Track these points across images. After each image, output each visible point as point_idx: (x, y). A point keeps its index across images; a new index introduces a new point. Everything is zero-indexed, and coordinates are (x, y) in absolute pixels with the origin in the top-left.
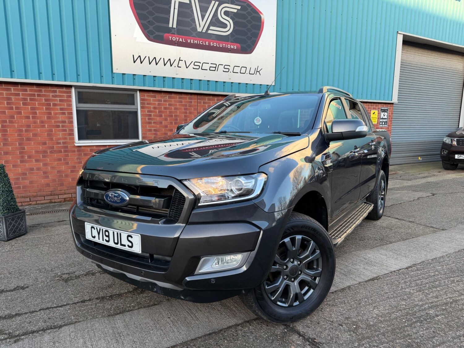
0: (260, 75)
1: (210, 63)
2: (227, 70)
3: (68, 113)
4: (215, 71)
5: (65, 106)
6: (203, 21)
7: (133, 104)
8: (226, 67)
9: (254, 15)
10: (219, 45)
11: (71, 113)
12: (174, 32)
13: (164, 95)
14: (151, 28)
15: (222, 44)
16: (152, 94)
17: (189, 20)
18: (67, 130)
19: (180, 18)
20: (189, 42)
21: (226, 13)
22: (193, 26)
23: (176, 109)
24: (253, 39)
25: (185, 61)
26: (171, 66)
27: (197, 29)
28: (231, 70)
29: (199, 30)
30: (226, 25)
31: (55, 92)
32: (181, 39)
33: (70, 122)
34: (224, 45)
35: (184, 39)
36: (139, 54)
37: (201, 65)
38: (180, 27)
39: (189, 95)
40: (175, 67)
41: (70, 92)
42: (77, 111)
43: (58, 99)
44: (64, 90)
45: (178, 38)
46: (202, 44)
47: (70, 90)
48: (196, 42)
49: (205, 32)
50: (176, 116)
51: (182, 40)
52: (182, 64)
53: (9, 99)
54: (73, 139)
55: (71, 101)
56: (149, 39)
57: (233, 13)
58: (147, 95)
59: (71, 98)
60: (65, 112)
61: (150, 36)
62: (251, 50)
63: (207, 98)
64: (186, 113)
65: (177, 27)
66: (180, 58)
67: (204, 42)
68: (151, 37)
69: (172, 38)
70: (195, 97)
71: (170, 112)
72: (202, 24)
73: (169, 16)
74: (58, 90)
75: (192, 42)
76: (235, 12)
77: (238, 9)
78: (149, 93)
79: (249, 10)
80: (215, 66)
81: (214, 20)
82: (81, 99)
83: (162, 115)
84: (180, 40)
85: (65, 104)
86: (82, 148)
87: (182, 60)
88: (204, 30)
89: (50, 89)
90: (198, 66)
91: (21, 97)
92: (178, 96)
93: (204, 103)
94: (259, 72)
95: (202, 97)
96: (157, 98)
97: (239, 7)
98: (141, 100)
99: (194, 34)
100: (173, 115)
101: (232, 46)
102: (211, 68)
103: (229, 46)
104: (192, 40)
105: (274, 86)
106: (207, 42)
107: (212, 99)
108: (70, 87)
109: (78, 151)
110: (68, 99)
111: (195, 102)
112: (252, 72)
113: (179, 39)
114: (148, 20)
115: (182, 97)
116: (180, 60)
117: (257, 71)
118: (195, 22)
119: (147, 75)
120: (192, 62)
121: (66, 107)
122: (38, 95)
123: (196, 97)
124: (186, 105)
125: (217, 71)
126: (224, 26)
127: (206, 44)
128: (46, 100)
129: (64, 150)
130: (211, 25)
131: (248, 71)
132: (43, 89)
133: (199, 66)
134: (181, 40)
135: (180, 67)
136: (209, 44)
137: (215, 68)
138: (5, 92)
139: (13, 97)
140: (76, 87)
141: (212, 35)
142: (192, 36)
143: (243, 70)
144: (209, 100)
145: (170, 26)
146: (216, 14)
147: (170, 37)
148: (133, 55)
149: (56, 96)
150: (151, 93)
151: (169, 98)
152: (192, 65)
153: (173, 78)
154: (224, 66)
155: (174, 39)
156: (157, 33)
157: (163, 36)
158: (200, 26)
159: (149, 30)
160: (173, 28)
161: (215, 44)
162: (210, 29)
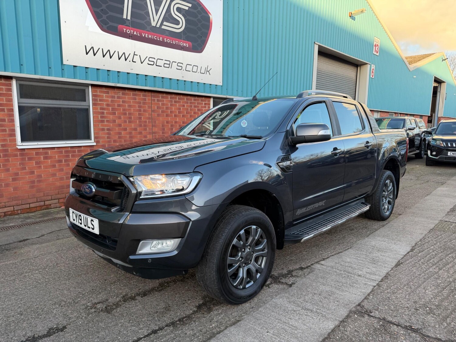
0: (210, 75)
1: (164, 60)
2: (180, 68)
3: (8, 109)
4: (169, 68)
5: (4, 101)
6: (156, 15)
7: (85, 101)
8: (179, 64)
9: (203, 14)
10: (172, 42)
11: (12, 110)
12: (128, 24)
13: (117, 91)
14: (104, 17)
15: (175, 41)
16: (104, 90)
17: (142, 12)
18: (7, 130)
19: (134, 10)
20: (143, 36)
21: (179, 10)
22: (148, 20)
23: (130, 106)
24: (203, 38)
25: (140, 56)
26: (126, 60)
27: (151, 23)
28: (184, 68)
29: (154, 24)
30: (179, 21)
32: (135, 32)
33: (10, 120)
34: (177, 42)
35: (138, 32)
36: (92, 45)
37: (155, 61)
38: (134, 20)
39: (143, 92)
40: (130, 61)
41: (10, 85)
42: (19, 107)
44: (2, 81)
45: (132, 31)
46: (156, 39)
47: (10, 82)
48: (150, 37)
49: (158, 27)
50: (130, 114)
51: (137, 33)
52: (137, 59)
54: (15, 140)
55: (11, 95)
56: (103, 29)
57: (185, 11)
58: (99, 91)
59: (11, 91)
60: (4, 109)
61: (104, 26)
62: (201, 49)
63: (160, 95)
64: (140, 110)
65: (131, 19)
66: (135, 52)
67: (158, 37)
69: (126, 31)
70: (149, 94)
71: (124, 110)
72: (156, 18)
73: (124, 7)
75: (146, 37)
76: (187, 10)
77: (189, 7)
78: (101, 89)
79: (199, 9)
80: (168, 63)
81: (167, 16)
82: (24, 93)
83: (115, 112)
85: (4, 98)
86: (26, 151)
87: (137, 55)
88: (158, 24)
90: (153, 62)
92: (132, 93)
93: (158, 100)
94: (209, 71)
95: (156, 94)
96: (110, 95)
97: (190, 5)
98: (93, 95)
100: (127, 112)
101: (184, 44)
102: (165, 65)
103: (181, 44)
104: (146, 34)
106: (161, 38)
107: (166, 96)
108: (10, 78)
109: (22, 155)
110: (7, 94)
111: (149, 99)
112: (203, 71)
114: (101, 8)
115: (136, 94)
116: (134, 55)
117: (207, 71)
118: (149, 16)
119: (101, 69)
120: (147, 57)
121: (5, 103)
123: (150, 94)
124: (140, 103)
125: (171, 68)
126: (177, 22)
127: (160, 39)
129: (3, 154)
130: (164, 20)
131: (199, 70)
134: (135, 33)
135: (135, 62)
136: (163, 39)
137: (169, 64)
140: (18, 79)
141: (166, 31)
142: (146, 30)
143: (195, 68)
144: (163, 97)
145: (125, 17)
146: (169, 9)
147: (125, 29)
148: (86, 46)
150: (104, 88)
151: (123, 94)
152: (147, 61)
153: (128, 73)
154: (177, 63)
155: (128, 31)
156: (111, 24)
157: (117, 27)
158: (154, 21)
159: (102, 19)
160: (127, 19)
161: (169, 41)
162: (164, 24)
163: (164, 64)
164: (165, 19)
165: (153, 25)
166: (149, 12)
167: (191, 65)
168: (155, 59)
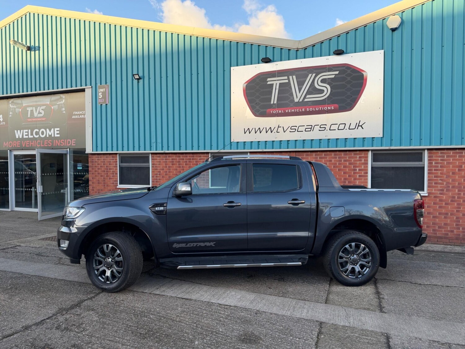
0: (363, 129)
1: (305, 126)
2: (324, 129)
4: (310, 131)
6: (300, 92)
8: (322, 126)
9: (354, 75)
10: (315, 109)
12: (275, 107)
14: (257, 107)
15: (318, 108)
17: (287, 95)
18: (206, 180)
19: (279, 96)
20: (287, 112)
21: (323, 81)
22: (291, 98)
24: (354, 97)
25: (283, 127)
26: (271, 132)
27: (294, 101)
28: (328, 127)
29: (296, 100)
31: (200, 156)
33: (207, 175)
34: (320, 108)
35: (282, 110)
36: (248, 127)
37: (297, 128)
38: (279, 102)
39: (289, 153)
40: (275, 133)
41: (208, 157)
43: (202, 161)
44: (205, 155)
45: (277, 111)
47: (208, 155)
49: (301, 101)
51: (281, 112)
52: (281, 130)
53: (179, 162)
56: (256, 115)
57: (331, 79)
62: (350, 107)
63: (305, 154)
65: (277, 102)
66: (279, 125)
67: (300, 109)
68: (257, 114)
69: (273, 112)
72: (299, 95)
74: (202, 155)
76: (333, 78)
77: (335, 75)
79: (349, 71)
81: (310, 90)
84: (279, 112)
87: (281, 127)
88: (300, 100)
89: (198, 155)
90: (294, 129)
91: (185, 160)
94: (361, 126)
97: (337, 73)
99: (292, 105)
101: (329, 107)
103: (326, 108)
105: (382, 137)
106: (303, 109)
107: (310, 154)
108: (208, 153)
112: (352, 127)
114: (256, 102)
116: (279, 127)
117: (359, 126)
118: (293, 95)
119: (254, 141)
120: (289, 127)
122: (193, 159)
123: (294, 154)
125: (313, 131)
127: (302, 110)
128: (196, 162)
130: (307, 94)
131: (347, 127)
132: (195, 156)
133: (296, 129)
134: (280, 112)
135: (279, 132)
136: (306, 110)
137: (311, 128)
138: (178, 158)
139: (181, 161)
140: (211, 153)
141: (308, 102)
142: (290, 107)
143: (342, 126)
144: (307, 155)
145: (272, 102)
146: (312, 83)
147: (272, 111)
148: (244, 129)
149: (201, 159)
152: (289, 129)
153: (273, 141)
154: (319, 126)
155: (274, 112)
156: (262, 110)
157: (266, 111)
158: (297, 97)
159: (256, 109)
160: (274, 104)
161: (311, 109)
162: (307, 97)
163: (306, 128)
164: (309, 93)
165: (295, 101)
166: (292, 93)
167: (337, 124)
168: (296, 126)
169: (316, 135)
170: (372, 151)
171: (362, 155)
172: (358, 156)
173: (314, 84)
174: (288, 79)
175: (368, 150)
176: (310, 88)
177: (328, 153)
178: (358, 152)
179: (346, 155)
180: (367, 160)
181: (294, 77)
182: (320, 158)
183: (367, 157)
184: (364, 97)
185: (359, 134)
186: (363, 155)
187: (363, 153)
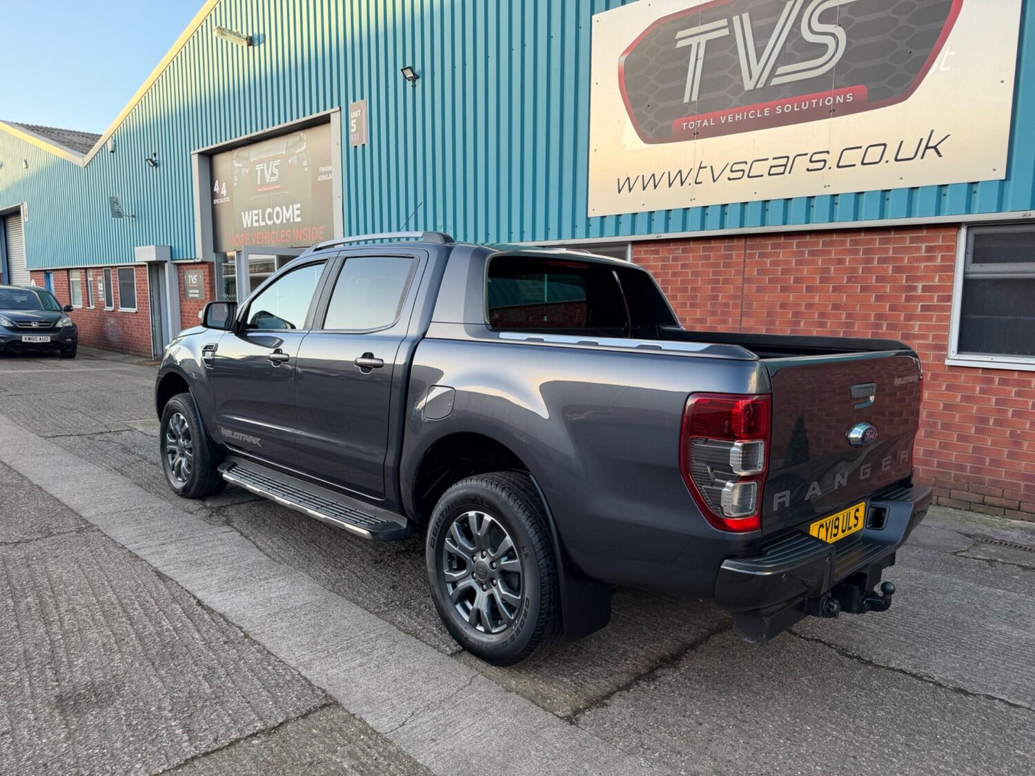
0: (940, 155)
1: (771, 159)
2: (821, 165)
4: (783, 173)
6: (758, 59)
10: (799, 106)
12: (692, 111)
13: (674, 247)
14: (651, 117)
15: (807, 103)
16: (652, 248)
17: (725, 72)
19: (705, 77)
20: (723, 122)
21: (827, 16)
22: (735, 81)
23: (695, 274)
24: (916, 54)
25: (711, 167)
27: (743, 87)
28: (832, 160)
29: (748, 85)
30: (825, 46)
32: (706, 121)
34: (814, 101)
35: (712, 120)
36: (627, 175)
37: (746, 167)
38: (705, 96)
39: (727, 241)
40: (690, 184)
45: (699, 122)
46: (753, 117)
49: (762, 86)
50: (694, 289)
51: (709, 122)
52: (705, 175)
56: (646, 140)
57: (847, 8)
58: (643, 248)
61: (649, 133)
62: (905, 90)
63: (769, 242)
64: (716, 281)
65: (698, 98)
66: (702, 162)
67: (759, 111)
68: (650, 135)
69: (687, 126)
70: (740, 244)
71: (683, 282)
72: (756, 70)
73: (687, 81)
75: (729, 121)
76: (856, 2)
80: (784, 161)
81: (788, 50)
83: (668, 288)
84: (704, 124)
87: (706, 167)
88: (760, 82)
90: (740, 171)
92: (702, 246)
93: (762, 255)
94: (935, 148)
95: (758, 241)
96: (661, 256)
99: (736, 100)
100: (689, 287)
101: (838, 97)
102: (772, 169)
103: (829, 101)
104: (730, 116)
105: (1002, 181)
106: (766, 110)
107: (783, 243)
111: (738, 256)
112: (907, 153)
113: (702, 123)
114: (647, 104)
115: (709, 247)
116: (700, 168)
117: (927, 147)
118: (740, 73)
119: (639, 212)
120: (727, 165)
123: (742, 243)
124: (718, 265)
125: (790, 172)
126: (820, 51)
127: (763, 114)
130: (781, 64)
131: (890, 153)
133: (744, 171)
134: (706, 123)
135: (701, 183)
137: (784, 165)
141: (781, 88)
142: (731, 106)
143: (875, 152)
144: (775, 246)
145: (686, 100)
146: (795, 30)
147: (684, 124)
148: (619, 179)
151: (684, 251)
152: (727, 173)
153: (686, 209)
154: (809, 157)
155: (691, 125)
156: (660, 124)
157: (671, 126)
158: (751, 77)
159: (646, 121)
160: (690, 102)
161: (788, 108)
162: (777, 73)
163: (771, 167)
164: (783, 59)
165: (746, 88)
166: (739, 66)
167: (860, 147)
168: (746, 163)
169: (798, 184)
170: (968, 228)
171: (936, 241)
172: (924, 246)
173: (799, 29)
174: (730, 25)
175: (957, 226)
176: (789, 45)
177: (835, 237)
178: (924, 233)
179: (888, 241)
180: (953, 258)
181: (746, 16)
182: (812, 253)
183: (952, 248)
184: (950, 51)
185: (926, 173)
186: (940, 243)
187: (941, 234)
